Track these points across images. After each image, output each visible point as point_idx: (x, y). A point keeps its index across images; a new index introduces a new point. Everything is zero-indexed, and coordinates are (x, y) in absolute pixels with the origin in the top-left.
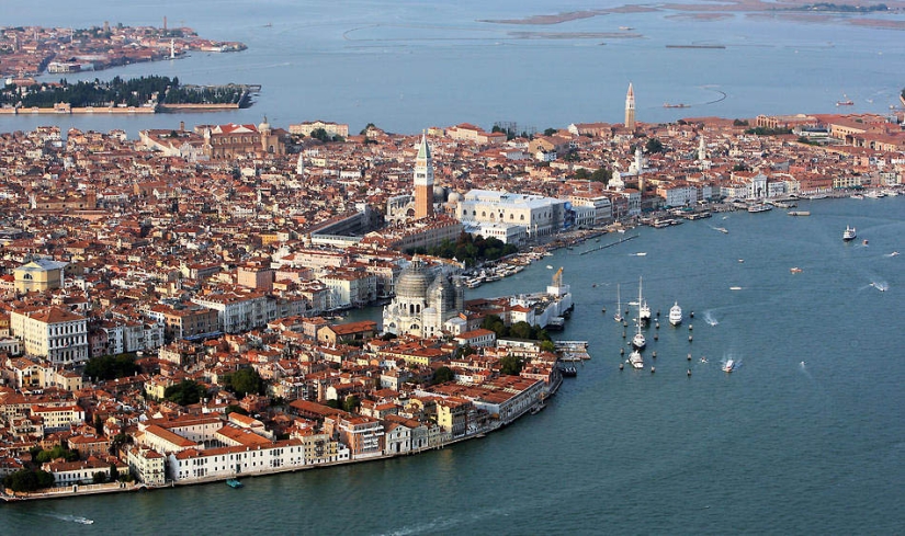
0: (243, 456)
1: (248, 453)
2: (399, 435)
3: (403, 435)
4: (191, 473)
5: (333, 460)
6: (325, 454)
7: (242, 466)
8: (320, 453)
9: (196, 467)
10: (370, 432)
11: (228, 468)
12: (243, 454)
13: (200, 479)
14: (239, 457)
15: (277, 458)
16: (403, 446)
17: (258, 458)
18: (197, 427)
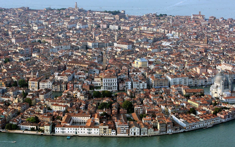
0: (78, 129)
1: (80, 129)
2: (135, 130)
3: (136, 130)
4: (60, 132)
5: (110, 134)
6: (107, 133)
7: (78, 133)
8: (105, 132)
9: (62, 130)
10: (124, 128)
11: (73, 132)
12: (78, 128)
13: (63, 134)
14: (76, 129)
15: (89, 131)
16: (136, 134)
17: (83, 131)
18: (81, 117)
